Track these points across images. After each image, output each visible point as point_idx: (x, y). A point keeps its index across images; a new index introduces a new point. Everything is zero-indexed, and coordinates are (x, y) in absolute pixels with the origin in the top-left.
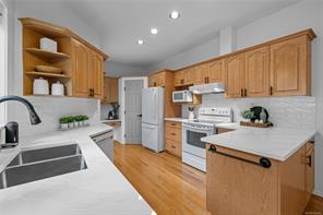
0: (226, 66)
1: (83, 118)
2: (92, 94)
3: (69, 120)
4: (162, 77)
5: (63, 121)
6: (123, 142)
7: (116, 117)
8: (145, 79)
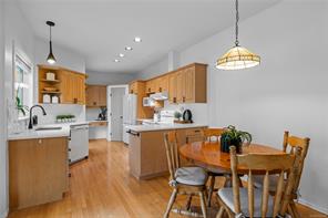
1: (71, 117)
2: (75, 101)
3: (62, 117)
5: (58, 117)
6: (110, 139)
7: (104, 119)
8: (127, 86)
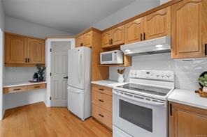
0: (173, 15)
4: (89, 36)
7: (42, 79)
